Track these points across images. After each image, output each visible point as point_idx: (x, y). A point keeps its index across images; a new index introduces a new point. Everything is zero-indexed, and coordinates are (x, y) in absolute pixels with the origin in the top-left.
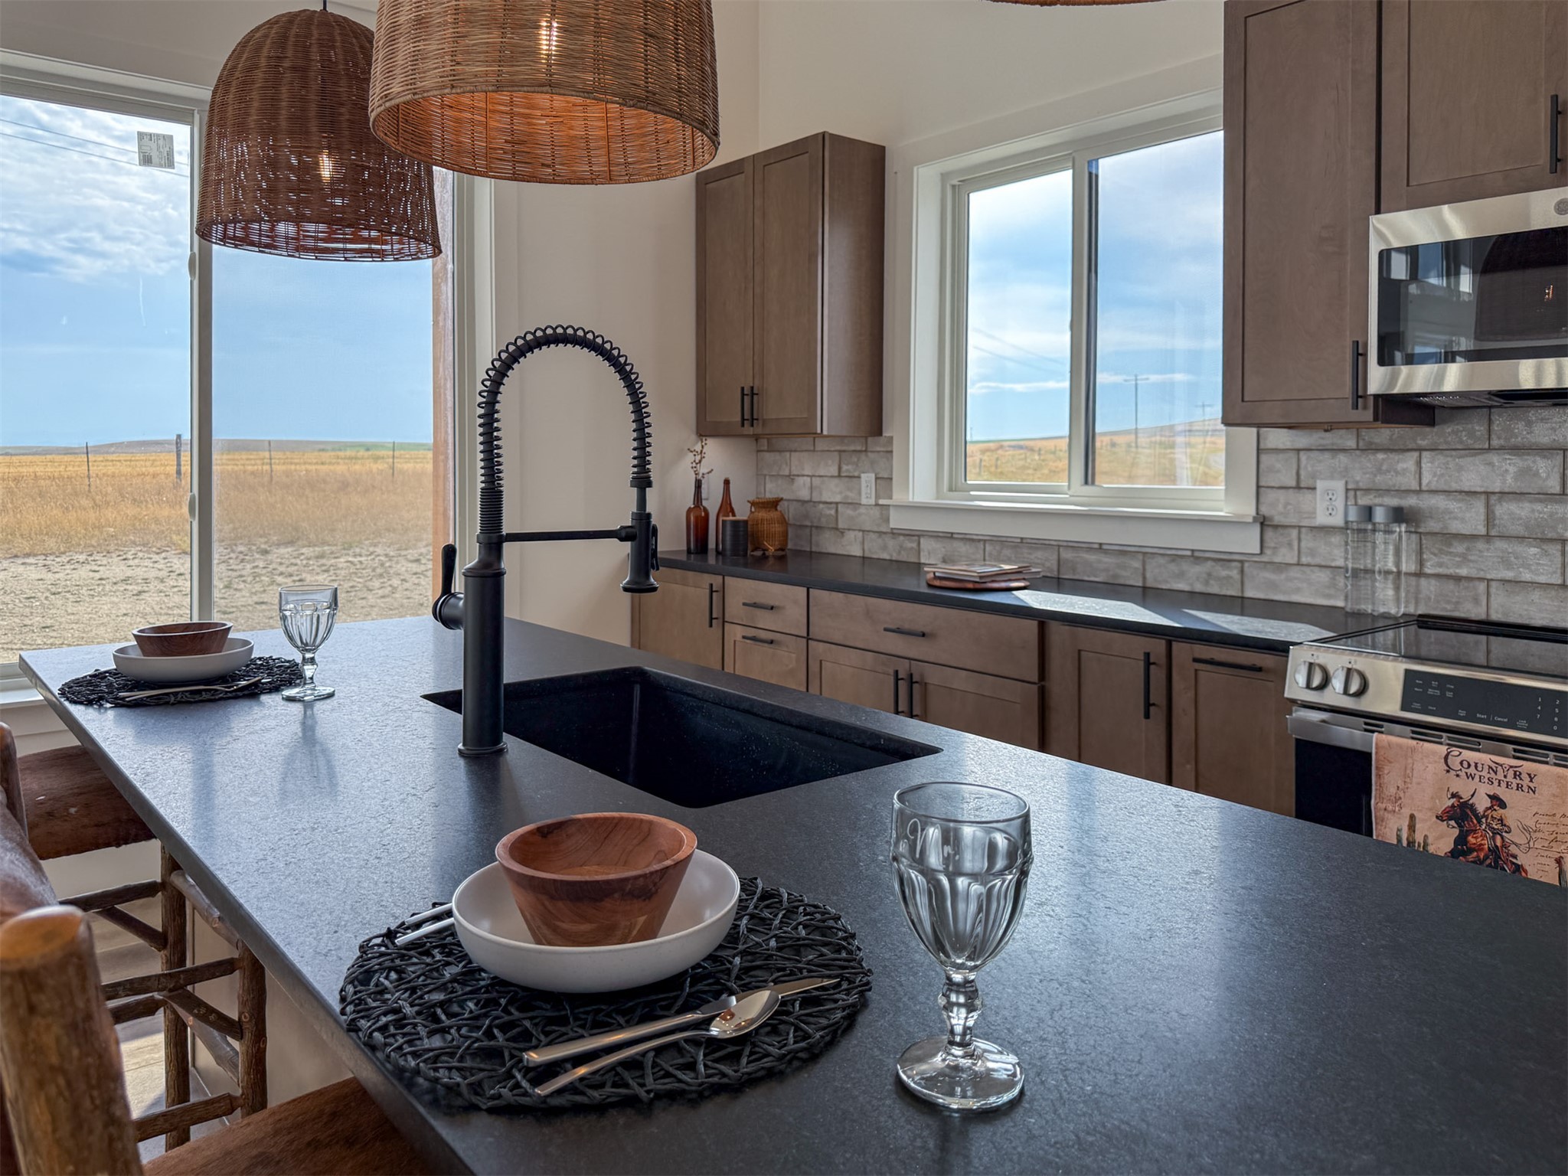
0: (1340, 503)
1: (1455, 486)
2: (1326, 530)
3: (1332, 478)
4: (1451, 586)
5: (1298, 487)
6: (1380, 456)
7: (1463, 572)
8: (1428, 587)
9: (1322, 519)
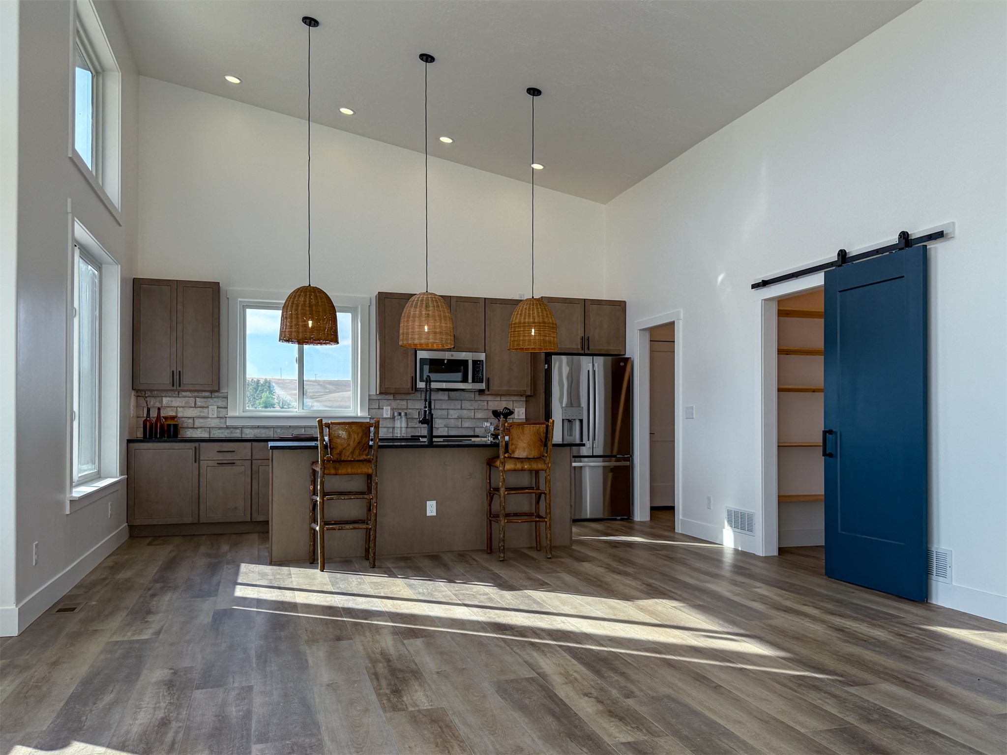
0: (389, 412)
1: (414, 408)
2: (386, 418)
3: (387, 406)
4: (413, 429)
5: (379, 408)
6: (398, 401)
7: (416, 426)
8: (409, 430)
9: (385, 416)
